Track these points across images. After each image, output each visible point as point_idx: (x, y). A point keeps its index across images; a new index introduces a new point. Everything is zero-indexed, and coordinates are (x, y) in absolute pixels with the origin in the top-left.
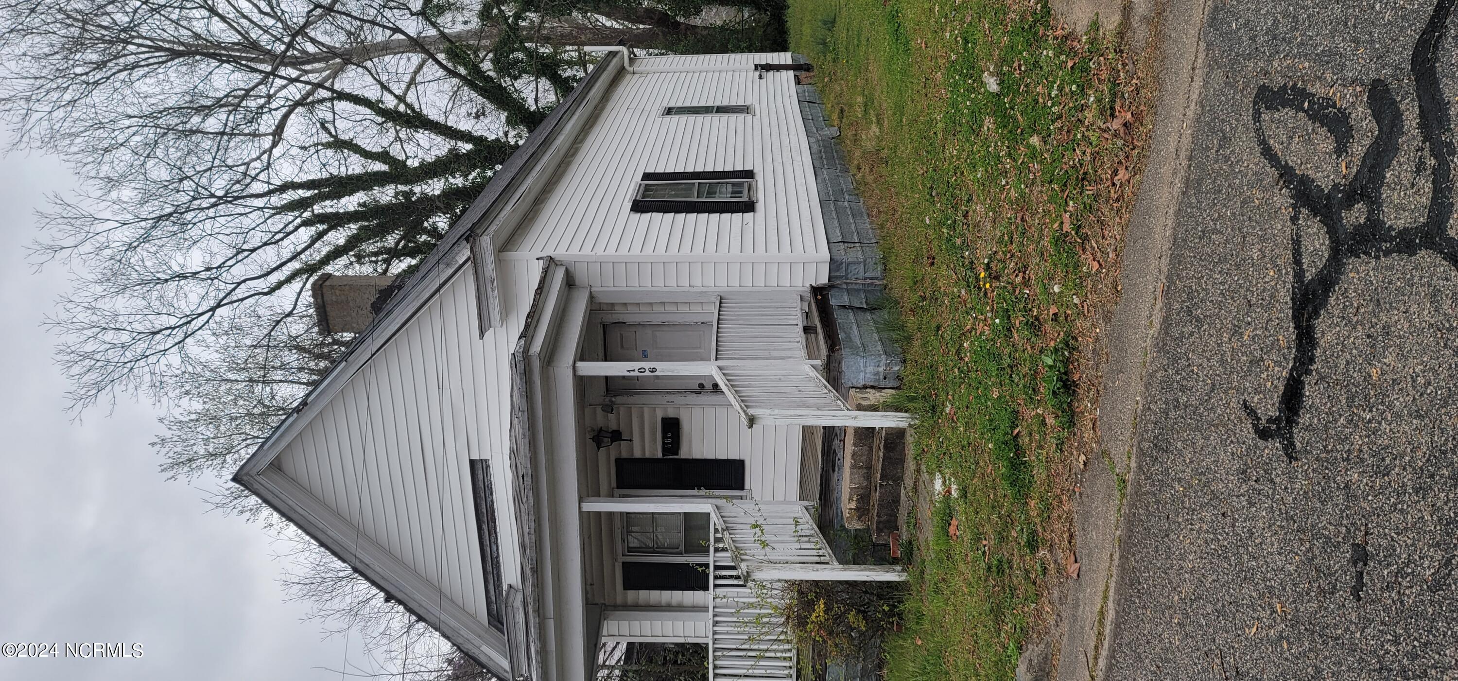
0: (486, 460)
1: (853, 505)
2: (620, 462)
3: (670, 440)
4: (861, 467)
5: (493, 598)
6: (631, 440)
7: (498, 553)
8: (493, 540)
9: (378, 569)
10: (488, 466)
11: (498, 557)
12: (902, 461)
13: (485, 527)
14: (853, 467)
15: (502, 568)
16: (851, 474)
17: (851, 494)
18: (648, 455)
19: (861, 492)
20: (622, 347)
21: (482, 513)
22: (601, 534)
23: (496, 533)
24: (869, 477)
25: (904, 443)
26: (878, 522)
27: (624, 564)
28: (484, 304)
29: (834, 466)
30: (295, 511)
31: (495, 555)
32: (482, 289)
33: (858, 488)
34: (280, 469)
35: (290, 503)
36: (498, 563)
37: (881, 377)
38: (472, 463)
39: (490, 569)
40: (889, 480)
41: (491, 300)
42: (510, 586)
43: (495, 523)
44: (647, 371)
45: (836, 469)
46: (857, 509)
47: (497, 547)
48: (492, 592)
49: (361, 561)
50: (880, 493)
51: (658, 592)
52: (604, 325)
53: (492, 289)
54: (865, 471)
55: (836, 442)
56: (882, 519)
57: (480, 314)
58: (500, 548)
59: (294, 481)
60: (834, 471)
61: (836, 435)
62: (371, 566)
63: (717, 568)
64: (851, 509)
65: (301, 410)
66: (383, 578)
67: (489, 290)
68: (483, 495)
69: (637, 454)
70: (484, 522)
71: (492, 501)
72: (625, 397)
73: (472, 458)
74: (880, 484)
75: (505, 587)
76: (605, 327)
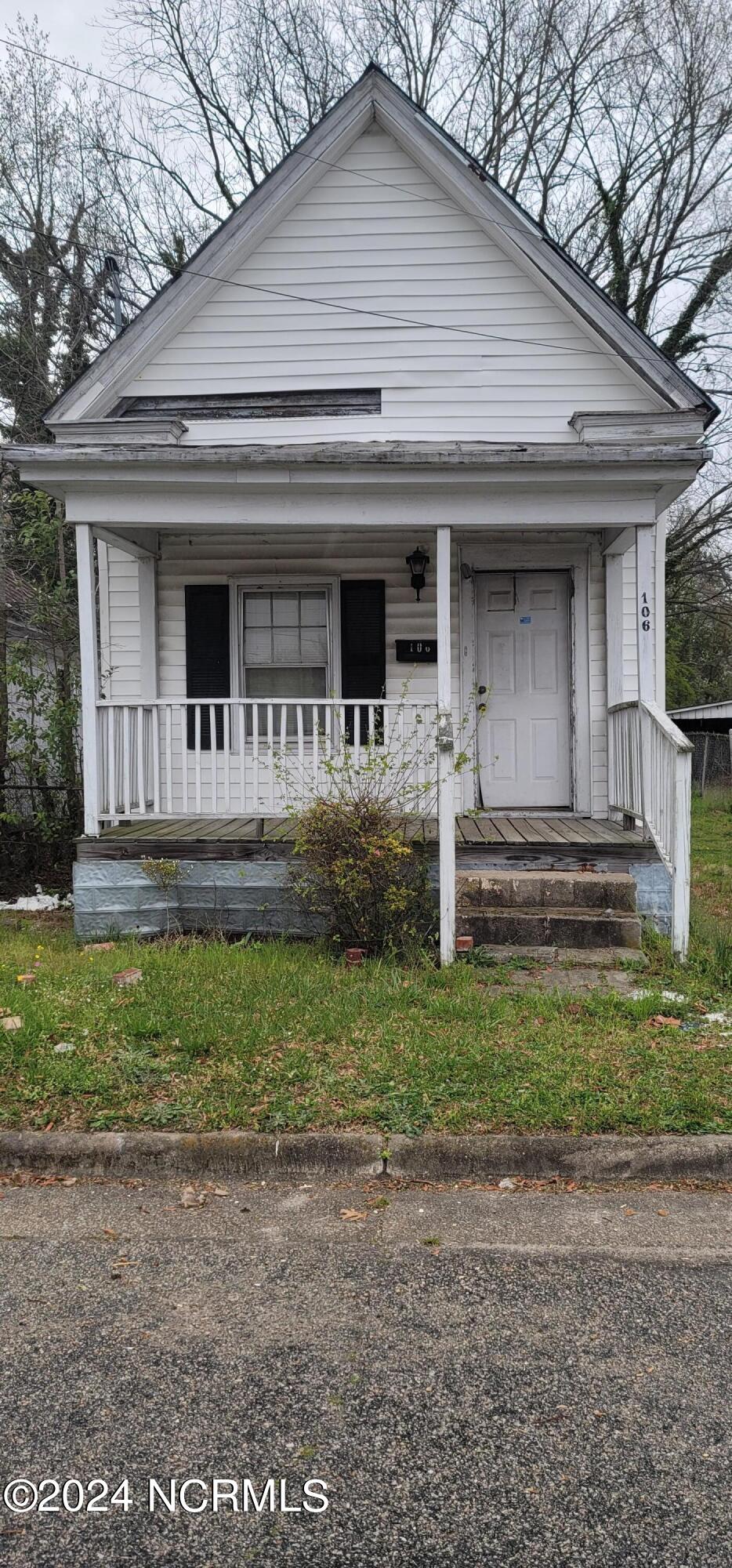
0: (379, 410)
1: (486, 886)
2: (379, 586)
3: (419, 650)
4: (543, 893)
5: (165, 406)
6: (418, 600)
7: (235, 417)
8: (256, 411)
9: (227, 249)
10: (369, 412)
11: (229, 416)
12: (580, 945)
13: (277, 402)
14: (544, 883)
15: (214, 421)
16: (534, 881)
17: (502, 882)
18: (388, 621)
19: (506, 895)
20: (535, 592)
21: (299, 400)
22: (270, 558)
23: (268, 416)
24: (528, 903)
25: (607, 946)
26: (486, 920)
27: (226, 588)
28: (619, 421)
29: (517, 858)
30: (317, 144)
31: (233, 413)
32: (639, 420)
33: (512, 891)
34: (366, 132)
35: (330, 139)
36: (221, 416)
37: (645, 913)
38: (375, 392)
39: (212, 404)
40: (552, 929)
41: (621, 430)
42: (186, 431)
43: (283, 416)
44: (644, 619)
45: (511, 862)
46: (480, 892)
47: (246, 417)
48: (174, 405)
49: (239, 227)
50: (531, 920)
51: (184, 632)
52: (567, 570)
53: (634, 433)
54: (538, 899)
55: (550, 860)
56: (490, 924)
57: (609, 414)
58: (246, 420)
59: (347, 150)
60: (509, 858)
61: (560, 860)
62: (232, 240)
63: (322, 708)
64: (480, 883)
65: (474, 170)
66: (213, 255)
67: (636, 428)
68: (326, 403)
69: (390, 608)
70: (284, 401)
71: (316, 414)
72: (471, 595)
73: (382, 391)
74: (546, 919)
75: (186, 423)
76: (567, 572)
